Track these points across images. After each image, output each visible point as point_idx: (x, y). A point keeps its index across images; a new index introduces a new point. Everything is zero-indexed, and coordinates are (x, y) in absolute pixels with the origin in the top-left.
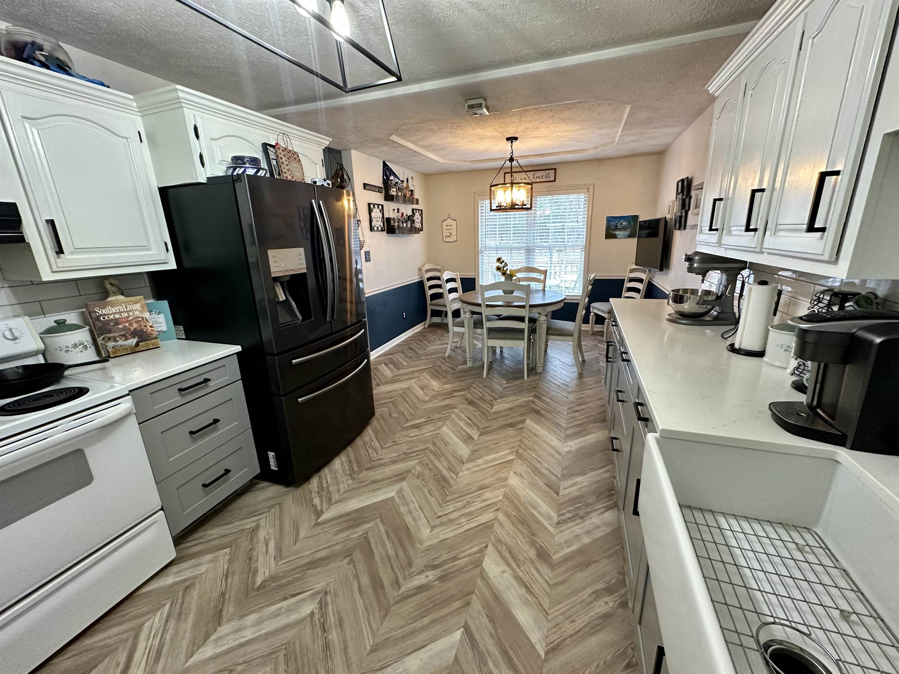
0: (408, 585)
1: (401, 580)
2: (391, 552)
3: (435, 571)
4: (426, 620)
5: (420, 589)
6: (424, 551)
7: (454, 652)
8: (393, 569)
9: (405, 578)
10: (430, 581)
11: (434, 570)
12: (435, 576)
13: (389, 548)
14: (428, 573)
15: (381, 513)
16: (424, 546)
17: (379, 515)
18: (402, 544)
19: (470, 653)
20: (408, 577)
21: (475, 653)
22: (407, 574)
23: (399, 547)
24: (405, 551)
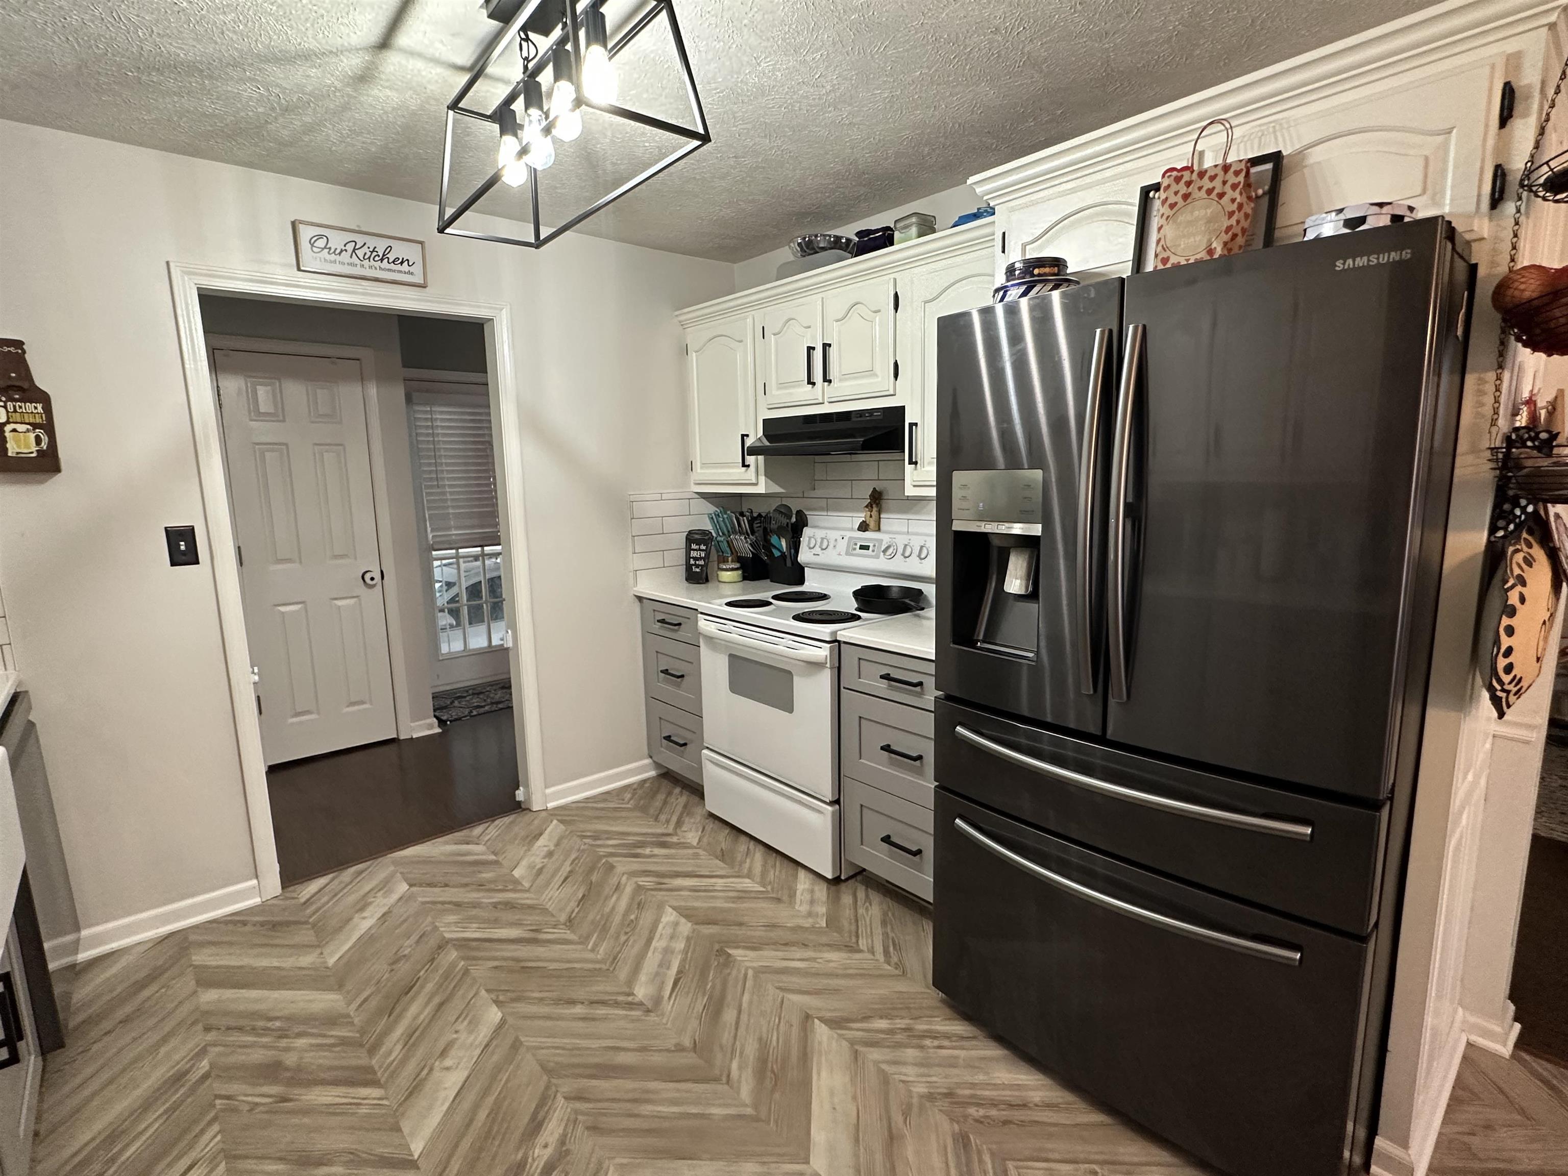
0: (560, 1111)
1: (578, 1105)
2: (647, 1109)
3: (542, 1164)
4: (482, 1115)
5: (536, 1126)
6: (600, 1164)
7: (406, 1130)
8: (608, 1100)
9: (576, 1112)
10: (534, 1146)
11: (546, 1163)
12: (534, 1160)
13: (660, 1108)
14: (549, 1151)
15: (768, 1122)
16: (612, 1169)
17: (763, 1115)
18: (649, 1132)
19: (379, 1150)
20: (573, 1117)
21: (372, 1157)
22: (580, 1118)
23: (646, 1125)
24: (629, 1132)
